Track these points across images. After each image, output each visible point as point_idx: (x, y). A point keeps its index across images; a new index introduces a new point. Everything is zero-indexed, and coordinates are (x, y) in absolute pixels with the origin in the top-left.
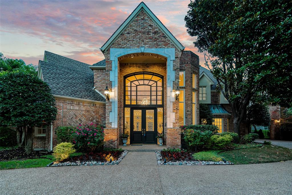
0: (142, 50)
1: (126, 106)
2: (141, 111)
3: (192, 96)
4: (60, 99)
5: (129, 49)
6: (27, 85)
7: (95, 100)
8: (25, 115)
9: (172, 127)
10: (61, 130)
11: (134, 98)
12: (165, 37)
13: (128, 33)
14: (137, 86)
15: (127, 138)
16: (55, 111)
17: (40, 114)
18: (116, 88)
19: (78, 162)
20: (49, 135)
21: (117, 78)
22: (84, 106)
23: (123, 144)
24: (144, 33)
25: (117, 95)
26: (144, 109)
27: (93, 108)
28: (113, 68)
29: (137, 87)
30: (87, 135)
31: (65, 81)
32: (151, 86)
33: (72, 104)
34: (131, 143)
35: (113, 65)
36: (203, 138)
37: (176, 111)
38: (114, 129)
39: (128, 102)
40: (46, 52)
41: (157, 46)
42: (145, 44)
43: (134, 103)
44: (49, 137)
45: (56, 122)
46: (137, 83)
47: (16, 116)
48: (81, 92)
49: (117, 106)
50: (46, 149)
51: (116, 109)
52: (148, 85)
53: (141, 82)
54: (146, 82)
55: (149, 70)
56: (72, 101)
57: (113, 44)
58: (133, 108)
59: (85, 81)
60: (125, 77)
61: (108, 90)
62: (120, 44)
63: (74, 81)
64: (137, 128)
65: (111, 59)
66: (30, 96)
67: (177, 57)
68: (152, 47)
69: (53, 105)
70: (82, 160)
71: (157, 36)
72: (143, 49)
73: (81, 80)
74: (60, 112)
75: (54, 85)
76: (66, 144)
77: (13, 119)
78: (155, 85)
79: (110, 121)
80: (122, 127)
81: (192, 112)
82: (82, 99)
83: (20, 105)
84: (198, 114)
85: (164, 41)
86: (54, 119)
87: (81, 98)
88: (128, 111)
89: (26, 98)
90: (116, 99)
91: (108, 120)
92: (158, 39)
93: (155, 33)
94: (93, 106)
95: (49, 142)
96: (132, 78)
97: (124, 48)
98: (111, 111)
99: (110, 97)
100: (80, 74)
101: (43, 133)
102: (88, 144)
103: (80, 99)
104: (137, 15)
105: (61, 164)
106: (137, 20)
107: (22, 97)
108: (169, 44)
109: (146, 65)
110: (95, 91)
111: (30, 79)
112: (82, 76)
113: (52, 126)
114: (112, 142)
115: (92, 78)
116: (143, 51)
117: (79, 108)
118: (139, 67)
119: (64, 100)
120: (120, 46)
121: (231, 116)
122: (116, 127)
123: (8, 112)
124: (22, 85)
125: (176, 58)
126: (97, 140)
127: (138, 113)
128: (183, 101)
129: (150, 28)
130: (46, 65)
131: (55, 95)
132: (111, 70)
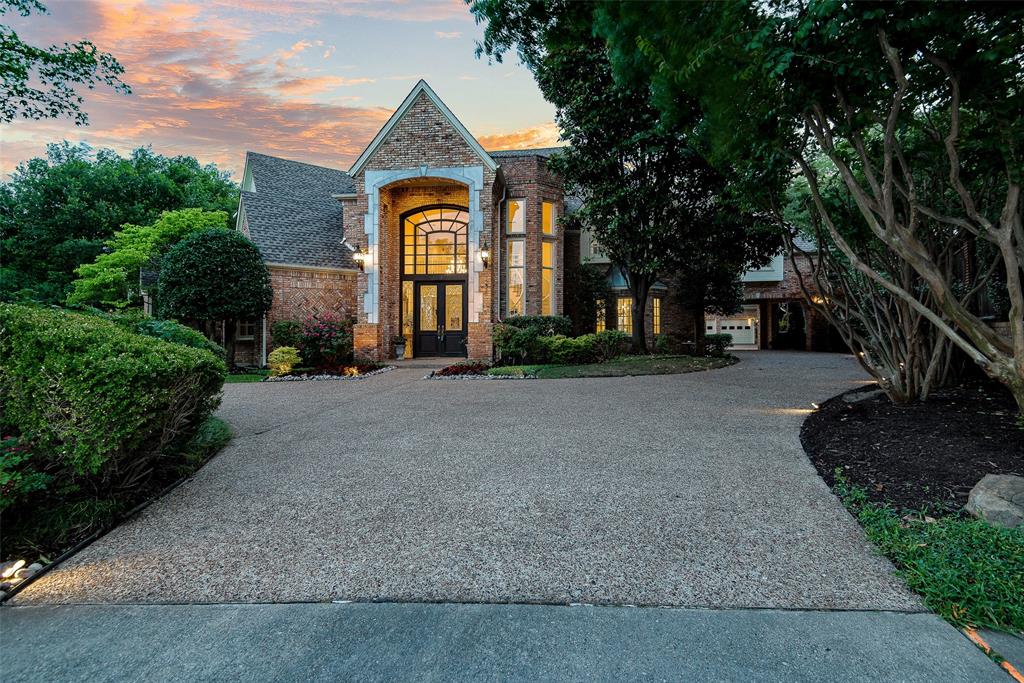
0: (423, 171)
1: (404, 277)
2: (436, 287)
3: (540, 252)
4: (277, 270)
5: (398, 172)
6: (227, 253)
7: (343, 267)
8: (226, 303)
9: (476, 320)
10: (281, 327)
11: (421, 260)
12: (465, 145)
13: (397, 140)
14: (427, 233)
15: (404, 343)
16: (269, 293)
17: (248, 300)
18: (376, 247)
19: (305, 376)
20: (260, 337)
21: (377, 227)
22: (322, 280)
23: (397, 356)
24: (426, 138)
25: (377, 261)
26: (441, 282)
27: (340, 283)
28: (370, 210)
29: (427, 236)
30: (321, 335)
31: (287, 231)
32: (455, 233)
33: (299, 279)
34: (417, 354)
35: (370, 204)
36: (519, 340)
37: (484, 290)
38: (372, 326)
39: (409, 270)
40: (250, 154)
41: (450, 163)
42: (428, 160)
43: (421, 270)
44: (260, 342)
45: (272, 313)
46: (426, 227)
47: (213, 305)
48: (316, 251)
49: (376, 281)
50: (255, 364)
51: (376, 287)
52: (449, 231)
53: (436, 226)
54: (446, 226)
55: (449, 200)
56: (300, 271)
57: (370, 162)
58: (419, 281)
59: (325, 225)
60: (404, 216)
61: (360, 252)
62: (383, 162)
63: (303, 230)
64: (429, 323)
65: (367, 192)
66: (232, 272)
67: (488, 184)
68: (440, 167)
69: (267, 282)
70: (309, 374)
71: (449, 144)
72: (424, 169)
73: (318, 224)
74: (278, 294)
75: (268, 242)
76: (286, 348)
77: (210, 309)
78: (464, 230)
79: (365, 311)
80: (397, 322)
81: (541, 288)
82: (318, 267)
83: (219, 287)
84: (559, 292)
85: (462, 153)
86: (268, 307)
87: (316, 265)
88: (408, 287)
89: (227, 275)
90: (376, 267)
91: (363, 308)
92: (452, 149)
93: (446, 137)
94: (341, 279)
95: (260, 350)
96: (418, 218)
97: (389, 169)
98: (367, 292)
99: (365, 265)
100: (317, 210)
101: (250, 334)
102: (322, 351)
103: (314, 267)
104: (414, 105)
105: (279, 379)
106: (413, 115)
107: (222, 273)
108: (472, 158)
109: (445, 189)
110: (346, 247)
111: (231, 242)
112: (320, 215)
113: (264, 321)
114: (368, 350)
115: (339, 216)
116: (424, 174)
117: (313, 285)
118: (430, 195)
119: (285, 271)
120: (382, 166)
121: (666, 291)
122: (376, 321)
123: (203, 299)
124: (220, 254)
125: (484, 184)
126: (335, 343)
127: (429, 293)
128: (521, 263)
129: (437, 128)
130: (253, 199)
131: (268, 263)
132: (367, 213)
